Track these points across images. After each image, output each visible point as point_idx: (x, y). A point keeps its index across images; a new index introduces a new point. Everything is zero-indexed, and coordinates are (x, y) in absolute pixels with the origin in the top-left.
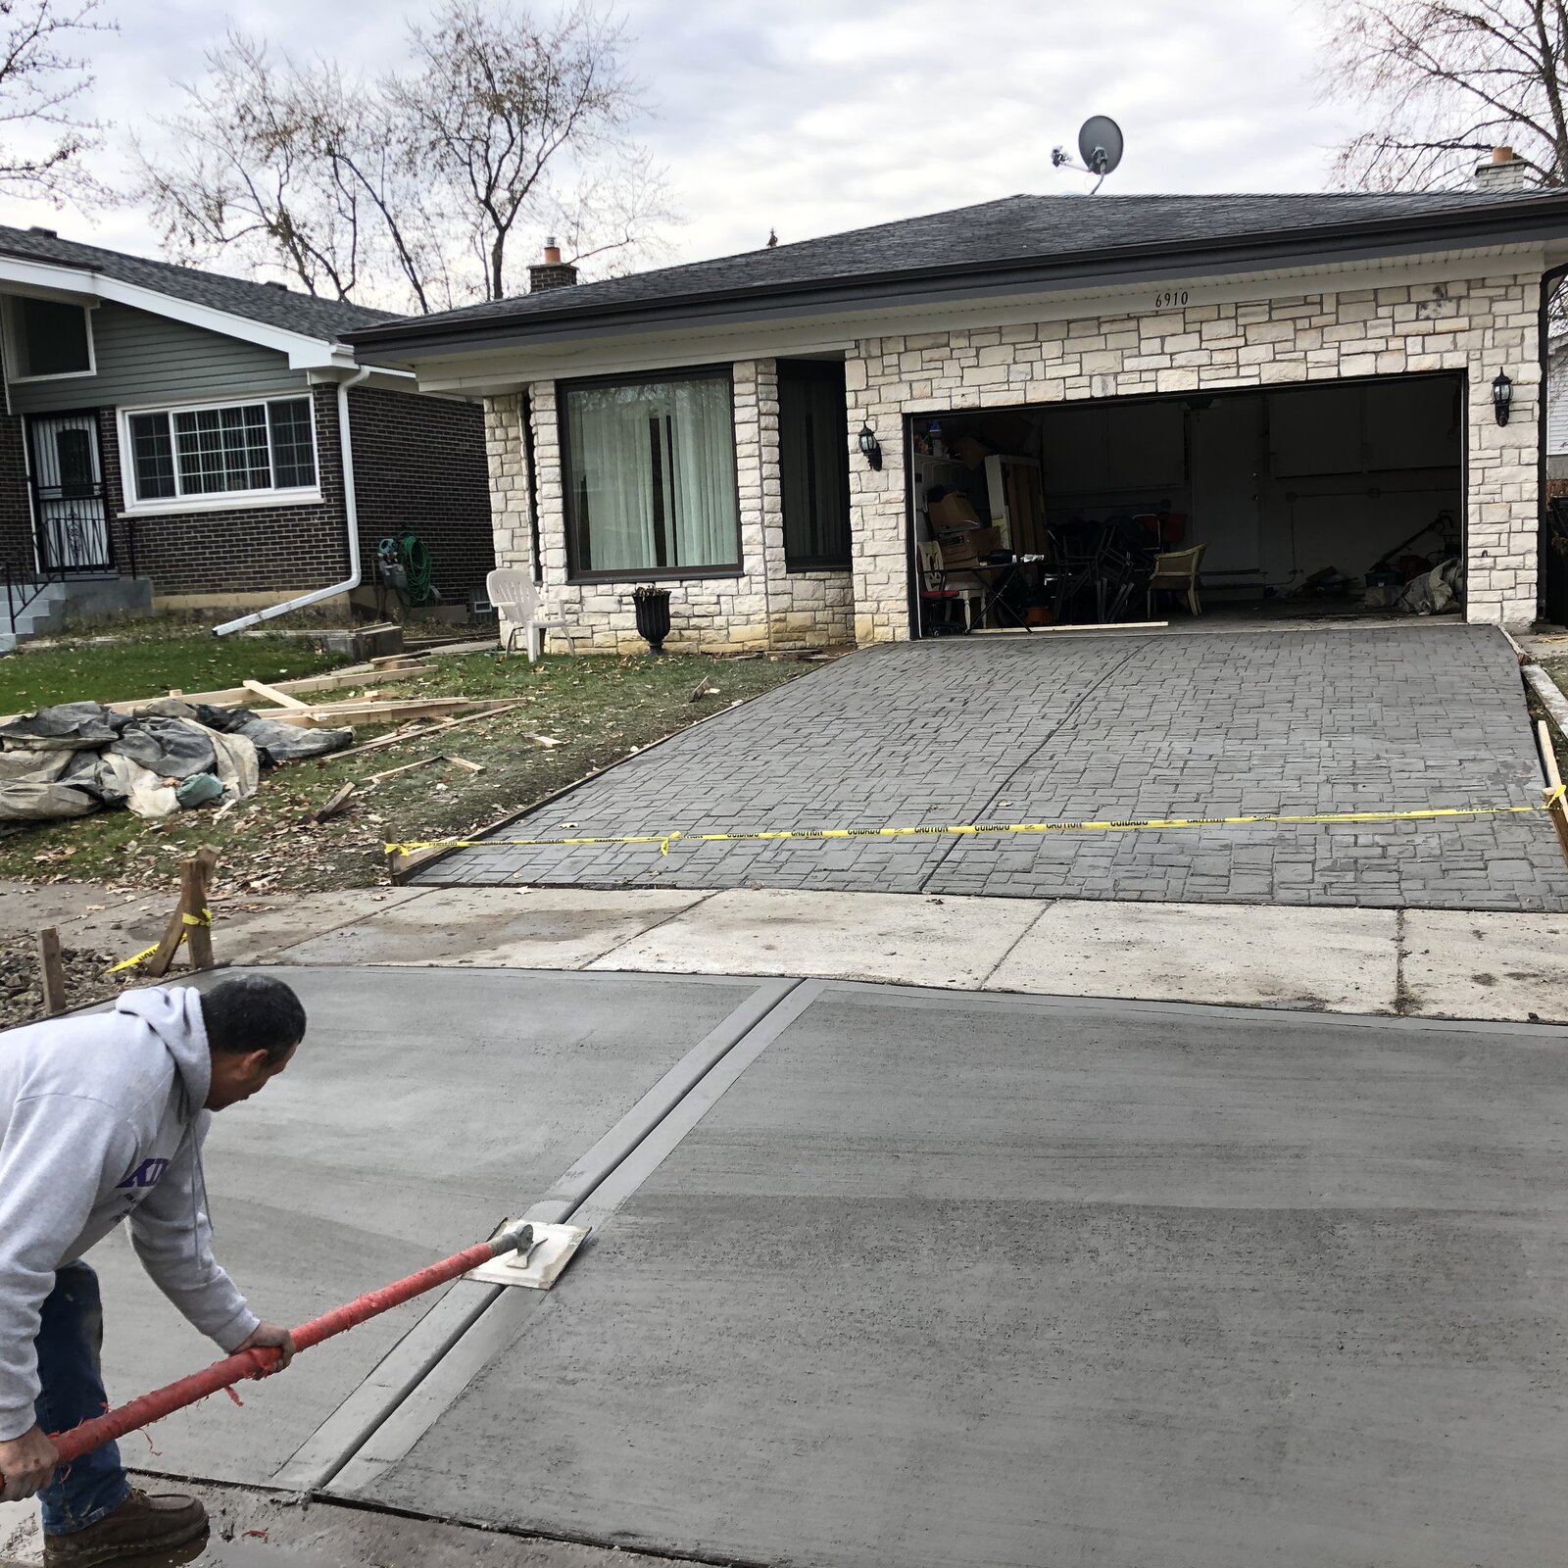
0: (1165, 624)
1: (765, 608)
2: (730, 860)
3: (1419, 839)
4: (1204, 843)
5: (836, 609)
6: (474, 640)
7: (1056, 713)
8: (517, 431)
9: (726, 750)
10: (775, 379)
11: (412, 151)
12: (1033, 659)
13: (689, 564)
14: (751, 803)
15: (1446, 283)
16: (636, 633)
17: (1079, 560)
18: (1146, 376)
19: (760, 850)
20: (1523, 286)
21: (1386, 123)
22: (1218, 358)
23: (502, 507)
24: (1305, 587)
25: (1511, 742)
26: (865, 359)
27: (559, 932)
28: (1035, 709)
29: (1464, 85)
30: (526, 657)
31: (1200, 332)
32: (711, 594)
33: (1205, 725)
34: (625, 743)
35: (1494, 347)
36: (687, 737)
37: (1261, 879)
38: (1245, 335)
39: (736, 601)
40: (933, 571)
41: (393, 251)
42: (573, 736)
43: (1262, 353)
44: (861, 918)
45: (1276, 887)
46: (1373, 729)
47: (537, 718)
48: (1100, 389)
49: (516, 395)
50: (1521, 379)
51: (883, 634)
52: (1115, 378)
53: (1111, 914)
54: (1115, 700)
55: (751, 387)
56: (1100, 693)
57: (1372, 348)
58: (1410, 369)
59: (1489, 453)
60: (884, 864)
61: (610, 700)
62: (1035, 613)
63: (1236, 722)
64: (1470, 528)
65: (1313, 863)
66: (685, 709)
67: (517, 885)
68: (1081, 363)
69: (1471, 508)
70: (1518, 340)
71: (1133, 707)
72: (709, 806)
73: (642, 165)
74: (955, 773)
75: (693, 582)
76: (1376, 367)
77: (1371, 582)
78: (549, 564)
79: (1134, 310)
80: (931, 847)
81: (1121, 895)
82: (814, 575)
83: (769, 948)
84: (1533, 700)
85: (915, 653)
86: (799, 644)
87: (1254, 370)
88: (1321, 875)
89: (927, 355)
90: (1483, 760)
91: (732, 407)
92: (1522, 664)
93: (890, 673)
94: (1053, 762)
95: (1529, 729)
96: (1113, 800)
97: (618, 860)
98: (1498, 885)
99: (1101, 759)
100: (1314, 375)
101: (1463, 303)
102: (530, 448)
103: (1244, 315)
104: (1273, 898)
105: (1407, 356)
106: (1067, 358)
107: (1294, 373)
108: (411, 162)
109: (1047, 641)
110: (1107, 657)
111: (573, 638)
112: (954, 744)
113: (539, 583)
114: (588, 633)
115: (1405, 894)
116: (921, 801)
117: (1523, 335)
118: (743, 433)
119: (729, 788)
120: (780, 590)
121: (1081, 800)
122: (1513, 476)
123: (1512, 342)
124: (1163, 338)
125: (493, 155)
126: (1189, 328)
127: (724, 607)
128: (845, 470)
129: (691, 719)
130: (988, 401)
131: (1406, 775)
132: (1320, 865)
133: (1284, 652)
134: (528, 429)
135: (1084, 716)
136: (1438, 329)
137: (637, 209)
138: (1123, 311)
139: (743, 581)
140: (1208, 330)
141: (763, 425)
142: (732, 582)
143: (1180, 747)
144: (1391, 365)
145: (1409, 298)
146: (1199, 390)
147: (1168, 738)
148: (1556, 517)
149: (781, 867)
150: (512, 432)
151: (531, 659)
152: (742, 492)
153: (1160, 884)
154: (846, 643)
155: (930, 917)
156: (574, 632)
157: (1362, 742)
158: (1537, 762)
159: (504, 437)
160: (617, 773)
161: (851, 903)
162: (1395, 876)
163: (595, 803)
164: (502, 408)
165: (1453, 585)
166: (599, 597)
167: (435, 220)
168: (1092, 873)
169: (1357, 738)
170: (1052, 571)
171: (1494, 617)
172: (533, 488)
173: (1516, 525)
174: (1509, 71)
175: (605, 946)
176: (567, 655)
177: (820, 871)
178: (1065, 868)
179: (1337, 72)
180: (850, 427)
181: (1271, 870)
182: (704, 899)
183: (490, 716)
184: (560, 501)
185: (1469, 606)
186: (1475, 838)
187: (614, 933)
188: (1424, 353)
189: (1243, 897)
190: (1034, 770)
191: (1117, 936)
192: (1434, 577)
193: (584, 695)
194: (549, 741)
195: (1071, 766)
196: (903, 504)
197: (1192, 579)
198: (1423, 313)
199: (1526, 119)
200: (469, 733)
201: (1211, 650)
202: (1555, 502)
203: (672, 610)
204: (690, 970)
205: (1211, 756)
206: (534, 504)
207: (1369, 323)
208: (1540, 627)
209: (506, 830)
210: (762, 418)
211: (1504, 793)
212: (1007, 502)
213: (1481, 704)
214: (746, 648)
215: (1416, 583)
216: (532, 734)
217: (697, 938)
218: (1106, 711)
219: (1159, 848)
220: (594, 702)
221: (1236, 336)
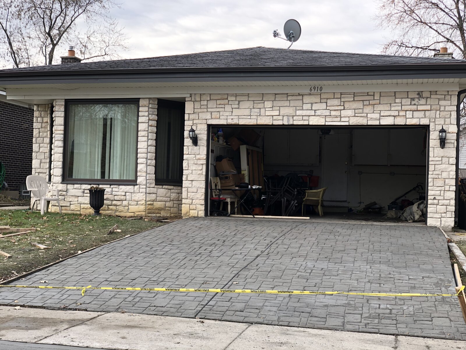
0: (308, 218)
1: (145, 199)
2: (113, 300)
3: (405, 307)
4: (317, 304)
5: (175, 202)
6: (20, 205)
7: (261, 248)
8: (47, 119)
9: (119, 254)
10: (156, 106)
11: (20, 11)
12: (254, 227)
13: (114, 178)
14: (126, 276)
15: (422, 91)
16: (89, 206)
17: (275, 190)
18: (305, 118)
19: (127, 296)
20: (451, 95)
21: (402, 38)
22: (333, 113)
23: (37, 150)
24: (364, 209)
25: (443, 271)
26: (194, 102)
27: (29, 326)
28: (252, 246)
29: (430, 27)
30: (40, 213)
31: (326, 103)
32: (123, 192)
33: (321, 256)
34: (76, 250)
35: (440, 118)
36: (103, 248)
37: (339, 320)
38: (344, 105)
39: (133, 195)
40: (216, 189)
41: (8, 49)
42: (53, 245)
43: (350, 113)
44: (167, 327)
45: (345, 324)
46: (388, 263)
47: (39, 237)
48: (287, 121)
49: (48, 104)
50: (449, 131)
51: (193, 213)
52: (293, 118)
53: (275, 331)
54: (285, 245)
55: (146, 109)
56: (279, 242)
57: (393, 114)
58: (407, 123)
59: (437, 159)
60: (181, 305)
61: (73, 231)
62: (257, 210)
63: (333, 256)
64: (429, 188)
65: (361, 314)
66: (105, 237)
67: (16, 306)
68: (279, 110)
69: (430, 180)
70: (449, 116)
71: (292, 248)
72: (107, 277)
73: (113, 26)
74: (216, 269)
75: (115, 186)
76: (394, 122)
77: (390, 208)
78: (54, 174)
79: (301, 92)
80: (202, 298)
81: (280, 323)
82: (166, 187)
83: (123, 338)
84: (452, 257)
85: (206, 222)
86: (158, 215)
87: (347, 119)
88: (365, 320)
89: (219, 102)
90: (432, 277)
91: (138, 116)
92: (448, 242)
93: (194, 228)
94: (258, 267)
95: (451, 267)
96: (281, 284)
97: (62, 298)
98: (437, 328)
99: (277, 267)
100: (370, 123)
101: (428, 99)
102: (52, 126)
103: (344, 98)
104: (344, 328)
105: (406, 118)
106: (274, 108)
107: (362, 121)
108: (19, 15)
109: (261, 220)
110: (284, 228)
111: (62, 206)
112: (217, 257)
113: (50, 182)
114: (68, 204)
115: (399, 329)
116: (200, 280)
117: (451, 114)
118: (141, 127)
119: (118, 269)
120: (152, 192)
121: (268, 283)
122: (446, 168)
123: (447, 116)
124: (312, 104)
125: (53, 16)
126: (322, 101)
127: (127, 197)
128: (182, 145)
129: (107, 241)
130: (242, 122)
131: (401, 281)
132: (364, 316)
133: (354, 231)
134: (52, 118)
135: (272, 250)
136: (419, 109)
137: (110, 43)
138: (297, 92)
139: (136, 187)
140: (330, 102)
141: (150, 124)
142: (132, 187)
143: (310, 264)
144: (400, 121)
145: (408, 96)
146: (325, 125)
147: (305, 261)
148: (462, 187)
149: (135, 304)
150: (45, 120)
151: (42, 213)
152: (139, 151)
153: (298, 320)
154: (178, 216)
155: (197, 328)
156: (62, 203)
157: (384, 267)
158: (453, 279)
159: (41, 121)
160: (70, 261)
161: (164, 321)
162: (395, 322)
163: (57, 273)
164: (42, 109)
165: (422, 211)
166: (74, 190)
167: (26, 39)
168: (269, 313)
169: (382, 265)
170: (265, 194)
171: (438, 224)
172: (51, 143)
173: (447, 188)
174: (446, 24)
175: (49, 333)
176: (58, 213)
177: (152, 306)
178: (258, 311)
179: (384, 17)
180: (185, 128)
181: (344, 316)
182: (99, 316)
183: (19, 235)
184: (62, 149)
185: (428, 219)
186: (428, 308)
187: (54, 328)
188: (413, 118)
189: (332, 327)
190: (249, 270)
191: (276, 340)
192: (415, 207)
193: (62, 229)
194: (42, 247)
195: (265, 269)
196: (205, 161)
197: (320, 201)
198: (413, 103)
199: (452, 42)
200: (8, 241)
201: (325, 228)
202: (462, 180)
203: (105, 197)
204: (86, 346)
205: (322, 269)
206: (51, 149)
207: (392, 105)
208: (456, 230)
209: (16, 282)
210: (150, 121)
211: (440, 291)
212: (248, 164)
213: (431, 255)
214: (135, 215)
215: (408, 210)
216: (36, 243)
217: (92, 332)
218: (281, 249)
219: (298, 305)
220: (65, 232)
221: (341, 105)
